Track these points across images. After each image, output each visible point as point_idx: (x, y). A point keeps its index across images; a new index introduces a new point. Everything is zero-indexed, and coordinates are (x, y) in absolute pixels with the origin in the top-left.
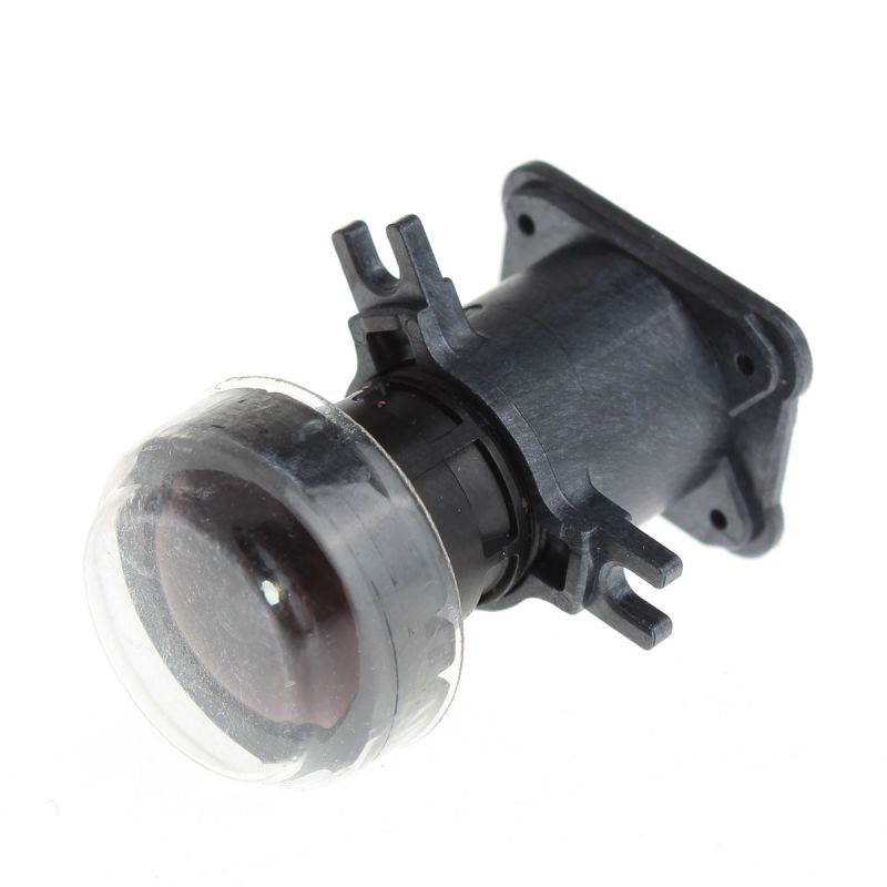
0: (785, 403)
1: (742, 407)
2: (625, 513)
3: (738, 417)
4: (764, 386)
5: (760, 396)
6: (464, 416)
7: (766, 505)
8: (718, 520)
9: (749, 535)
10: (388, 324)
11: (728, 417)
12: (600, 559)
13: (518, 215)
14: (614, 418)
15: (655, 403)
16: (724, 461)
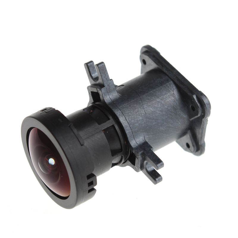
0: (203, 119)
1: (193, 119)
2: (152, 147)
3: (192, 120)
4: (197, 115)
5: (196, 117)
6: (111, 117)
7: (200, 144)
8: (188, 146)
9: (195, 151)
10: (95, 90)
11: (190, 121)
12: (144, 159)
13: (142, 59)
14: (153, 121)
15: (166, 117)
16: (189, 131)
